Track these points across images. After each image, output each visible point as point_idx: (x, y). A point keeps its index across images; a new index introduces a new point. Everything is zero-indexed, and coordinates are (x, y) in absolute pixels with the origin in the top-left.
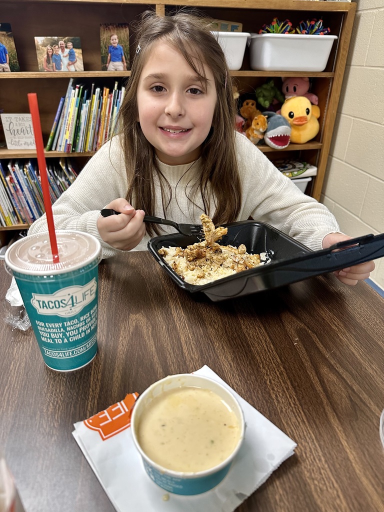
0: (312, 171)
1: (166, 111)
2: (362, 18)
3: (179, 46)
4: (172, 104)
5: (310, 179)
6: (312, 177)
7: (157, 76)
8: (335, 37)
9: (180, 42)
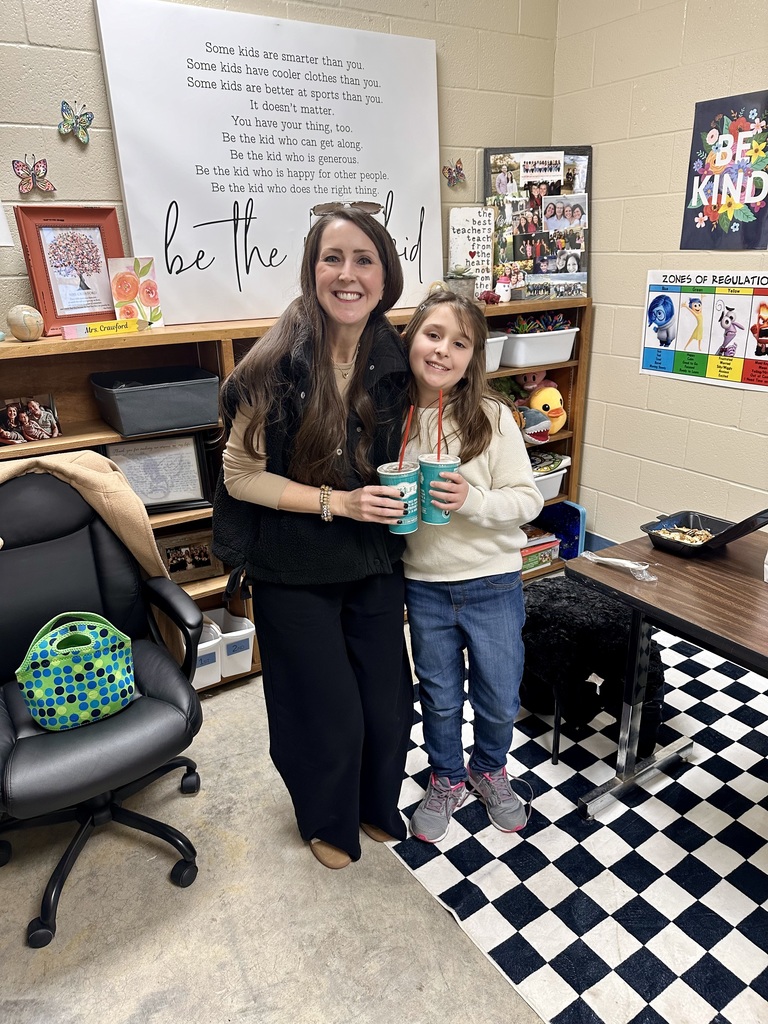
0: (566, 461)
1: (437, 351)
2: (597, 310)
3: (458, 312)
4: (443, 346)
5: (565, 471)
6: (567, 468)
7: (436, 326)
8: (577, 329)
9: (459, 311)
